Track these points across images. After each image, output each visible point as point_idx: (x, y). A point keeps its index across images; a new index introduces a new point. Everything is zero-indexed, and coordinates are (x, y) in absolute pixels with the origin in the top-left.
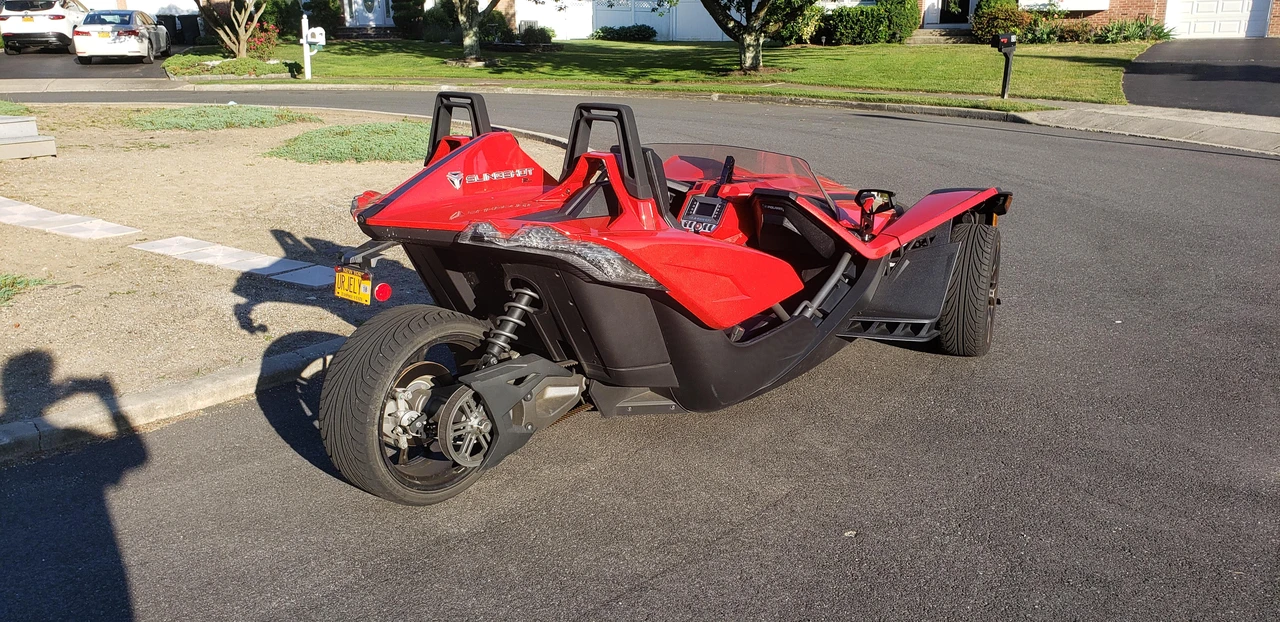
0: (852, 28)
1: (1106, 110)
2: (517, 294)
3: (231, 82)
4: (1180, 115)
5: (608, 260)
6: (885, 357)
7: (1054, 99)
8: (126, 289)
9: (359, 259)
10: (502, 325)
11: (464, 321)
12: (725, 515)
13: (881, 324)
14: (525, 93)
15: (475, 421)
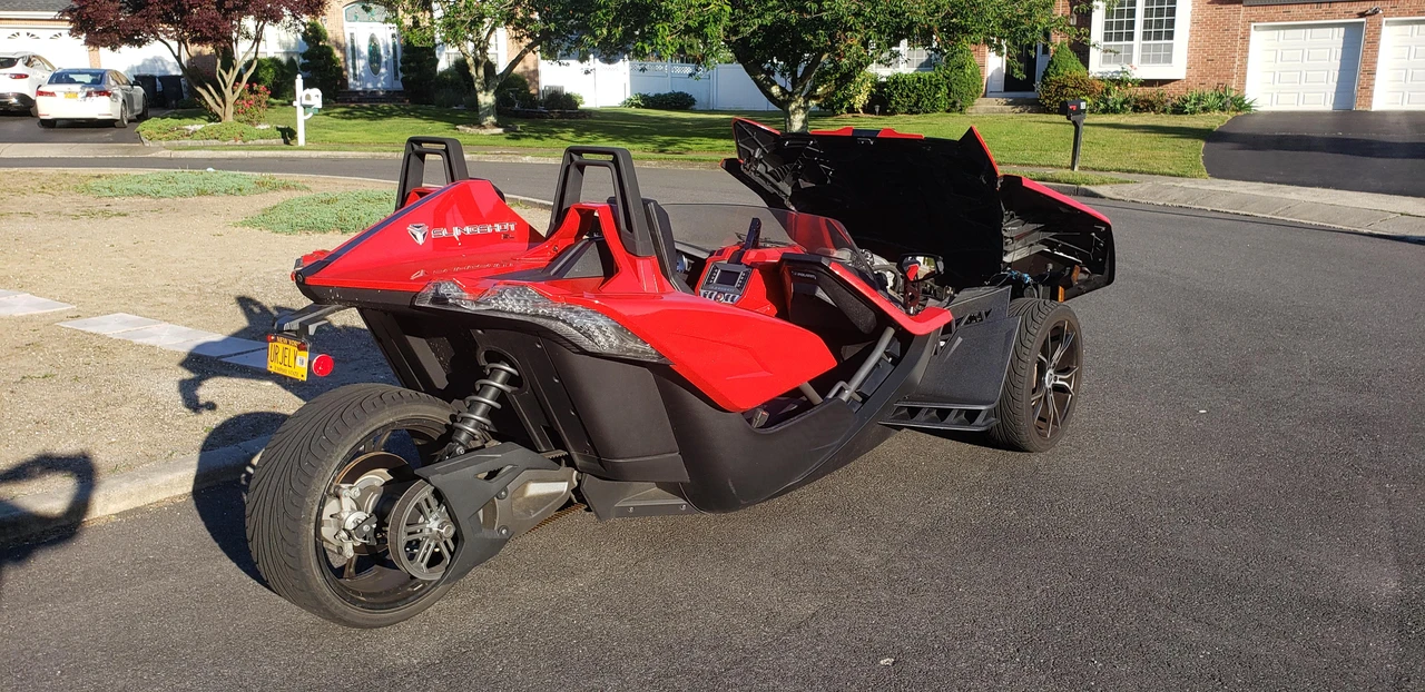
0: (908, 96)
1: (1186, 183)
2: (492, 369)
3: (213, 148)
4: (1265, 190)
5: (599, 328)
6: (936, 450)
7: (1129, 172)
8: (43, 373)
9: (295, 325)
10: (472, 407)
11: (429, 402)
12: (738, 640)
13: (930, 410)
14: (546, 162)
15: (434, 524)
